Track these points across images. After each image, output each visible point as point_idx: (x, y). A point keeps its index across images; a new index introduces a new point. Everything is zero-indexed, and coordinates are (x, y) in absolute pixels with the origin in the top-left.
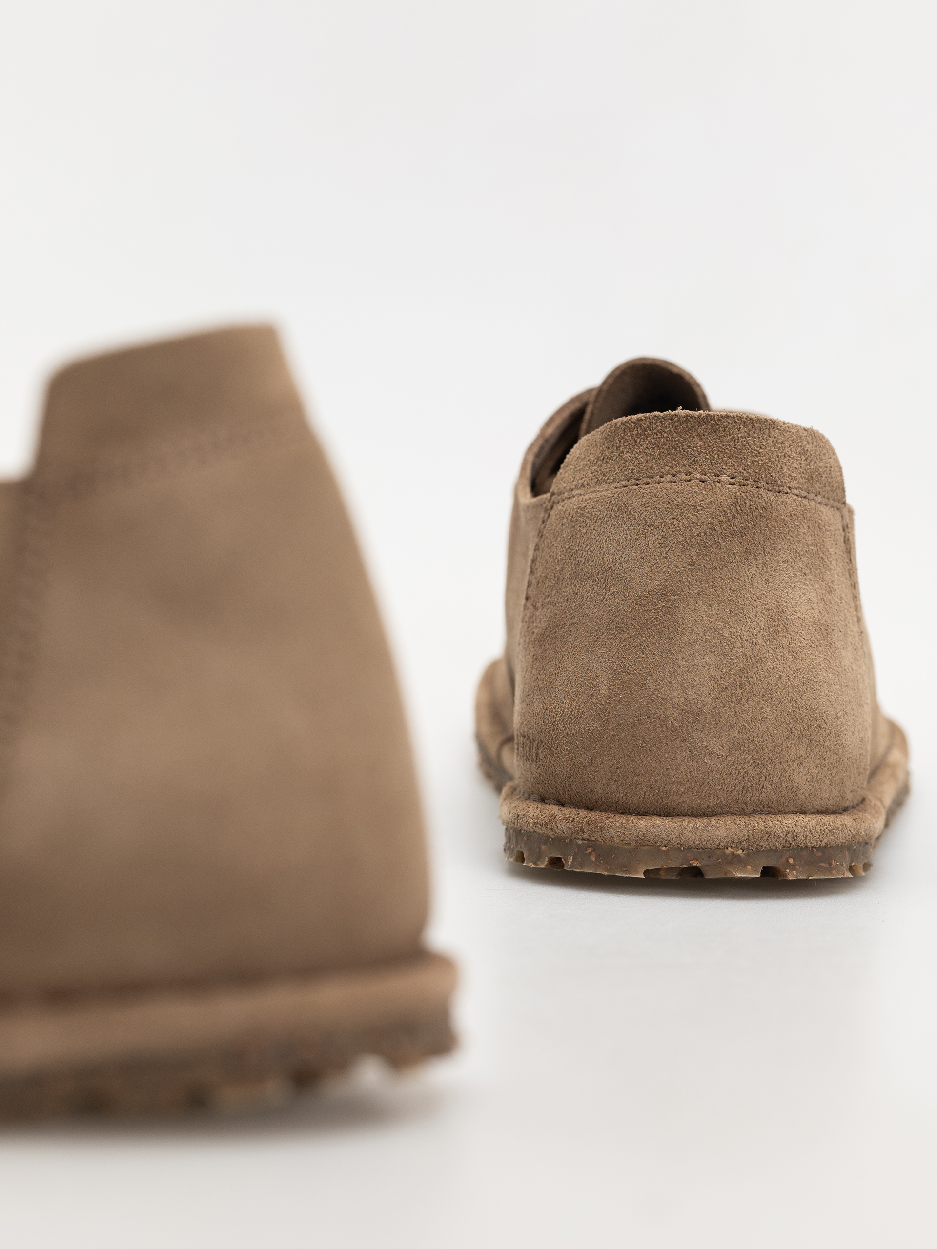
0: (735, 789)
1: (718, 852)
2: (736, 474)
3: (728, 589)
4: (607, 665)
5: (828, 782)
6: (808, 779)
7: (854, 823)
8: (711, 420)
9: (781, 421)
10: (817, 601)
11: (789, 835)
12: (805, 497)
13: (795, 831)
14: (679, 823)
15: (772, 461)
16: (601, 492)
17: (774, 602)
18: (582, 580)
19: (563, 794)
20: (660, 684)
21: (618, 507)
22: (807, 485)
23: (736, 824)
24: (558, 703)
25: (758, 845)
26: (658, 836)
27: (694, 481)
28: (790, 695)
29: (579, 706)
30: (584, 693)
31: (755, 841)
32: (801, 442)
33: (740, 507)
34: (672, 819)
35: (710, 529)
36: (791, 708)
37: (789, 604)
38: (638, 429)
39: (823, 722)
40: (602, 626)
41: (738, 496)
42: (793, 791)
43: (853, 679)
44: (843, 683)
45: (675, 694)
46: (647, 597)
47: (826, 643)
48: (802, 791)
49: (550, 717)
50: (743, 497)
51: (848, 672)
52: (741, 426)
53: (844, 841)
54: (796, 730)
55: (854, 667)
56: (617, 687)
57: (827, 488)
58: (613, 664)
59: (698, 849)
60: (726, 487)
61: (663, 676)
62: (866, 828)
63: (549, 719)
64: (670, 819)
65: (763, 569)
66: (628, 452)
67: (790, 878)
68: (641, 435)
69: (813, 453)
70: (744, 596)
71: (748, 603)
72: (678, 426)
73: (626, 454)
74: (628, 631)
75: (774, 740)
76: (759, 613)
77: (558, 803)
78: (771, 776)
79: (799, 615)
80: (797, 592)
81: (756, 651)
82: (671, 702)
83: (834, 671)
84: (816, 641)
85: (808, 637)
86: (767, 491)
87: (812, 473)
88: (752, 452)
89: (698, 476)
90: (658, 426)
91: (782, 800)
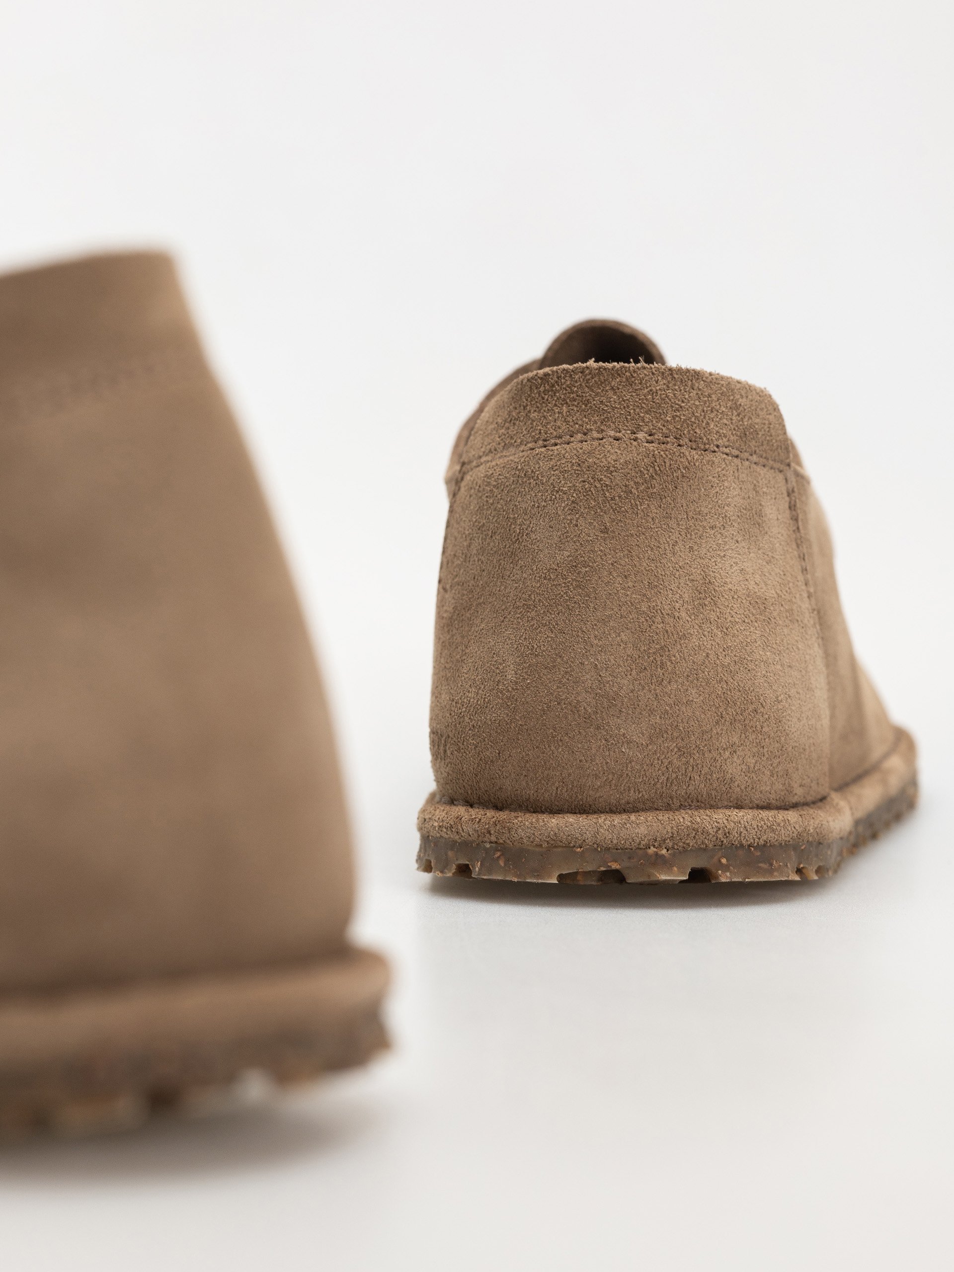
0: (658, 781)
1: (640, 852)
2: (655, 431)
3: (646, 558)
4: (513, 647)
5: (768, 773)
6: (744, 770)
7: (800, 819)
8: (626, 372)
9: (706, 372)
10: (752, 571)
11: (720, 832)
12: (737, 457)
13: (726, 827)
14: (594, 820)
15: (696, 417)
16: (508, 456)
17: (699, 572)
18: (489, 555)
19: (471, 793)
20: (571, 666)
21: (524, 472)
22: (739, 443)
23: (658, 820)
24: (464, 692)
25: (684, 843)
26: (572, 836)
27: (607, 439)
28: (719, 676)
29: (485, 695)
30: (491, 680)
31: (680, 839)
32: (732, 395)
33: (658, 466)
34: (587, 816)
35: (625, 492)
36: (721, 689)
37: (717, 575)
38: (545, 384)
39: (760, 705)
40: (509, 604)
41: (657, 455)
42: (726, 783)
43: (799, 659)
44: (785, 664)
45: (588, 677)
46: (556, 570)
47: (763, 618)
48: (736, 783)
49: (456, 709)
50: (662, 456)
51: (793, 651)
52: (659, 378)
53: (787, 839)
54: (728, 714)
55: (800, 646)
56: (524, 671)
57: (764, 447)
58: (521, 646)
59: (617, 849)
60: (643, 445)
61: (574, 657)
62: (816, 826)
63: (456, 711)
64: (585, 816)
65: (686, 536)
66: (535, 411)
67: (723, 880)
68: (549, 392)
69: (748, 408)
70: (664, 565)
71: (669, 574)
72: (589, 380)
73: (533, 413)
74: (536, 609)
75: (702, 725)
76: (682, 584)
77: (467, 804)
78: (700, 766)
79: (730, 586)
80: (728, 561)
81: (678, 626)
82: (583, 685)
83: (773, 650)
84: (751, 616)
85: (741, 611)
86: (690, 449)
87: (746, 430)
88: (672, 407)
89: (612, 433)
90: (567, 380)
91: (713, 793)
